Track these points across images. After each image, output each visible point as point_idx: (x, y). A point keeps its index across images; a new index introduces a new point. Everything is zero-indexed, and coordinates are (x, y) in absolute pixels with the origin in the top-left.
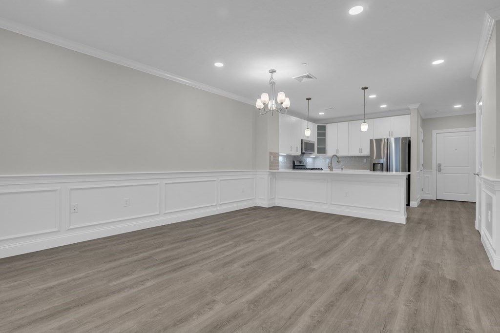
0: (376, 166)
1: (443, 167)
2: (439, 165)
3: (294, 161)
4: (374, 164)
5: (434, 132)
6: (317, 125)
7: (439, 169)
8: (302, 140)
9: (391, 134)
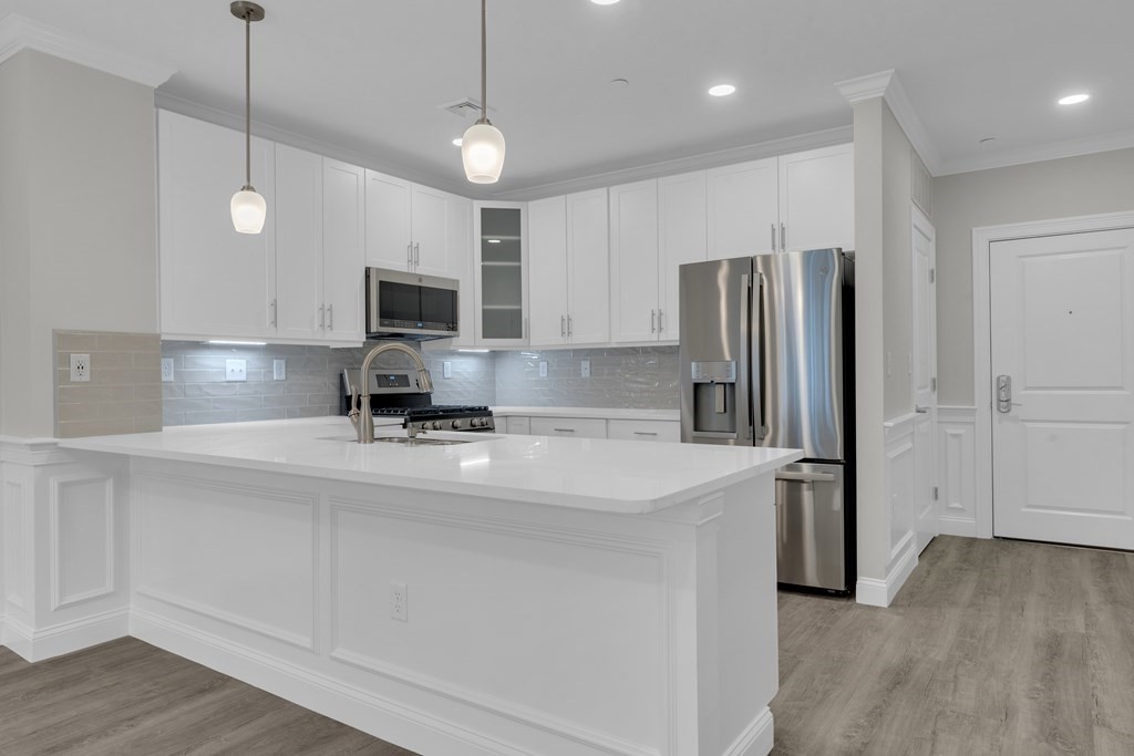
0: (704, 391)
1: (1017, 393)
2: (1004, 386)
3: (341, 376)
4: (697, 386)
5: (981, 236)
6: (478, 205)
7: (1003, 400)
8: (368, 271)
9: (780, 235)
